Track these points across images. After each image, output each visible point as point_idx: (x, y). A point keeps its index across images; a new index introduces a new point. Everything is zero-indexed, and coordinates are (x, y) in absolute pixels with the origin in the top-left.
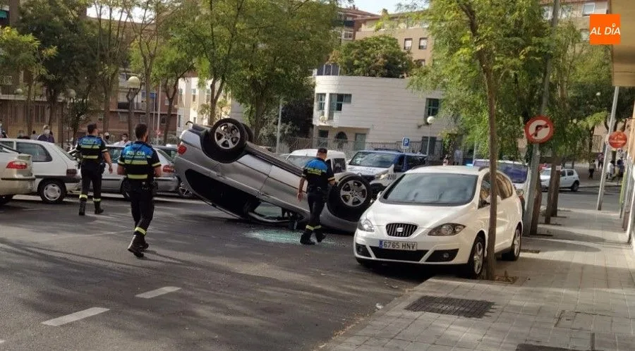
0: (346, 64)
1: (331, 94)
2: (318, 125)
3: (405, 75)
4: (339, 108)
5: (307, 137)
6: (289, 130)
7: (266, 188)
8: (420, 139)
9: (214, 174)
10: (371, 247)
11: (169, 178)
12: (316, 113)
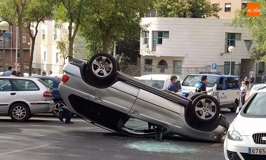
0: (160, 8)
1: (153, 31)
2: (144, 55)
3: (205, 16)
4: (160, 42)
5: (135, 65)
6: (122, 60)
7: (135, 107)
8: (223, 64)
9: (92, 97)
10: (241, 153)
11: (48, 102)
12: (142, 46)
